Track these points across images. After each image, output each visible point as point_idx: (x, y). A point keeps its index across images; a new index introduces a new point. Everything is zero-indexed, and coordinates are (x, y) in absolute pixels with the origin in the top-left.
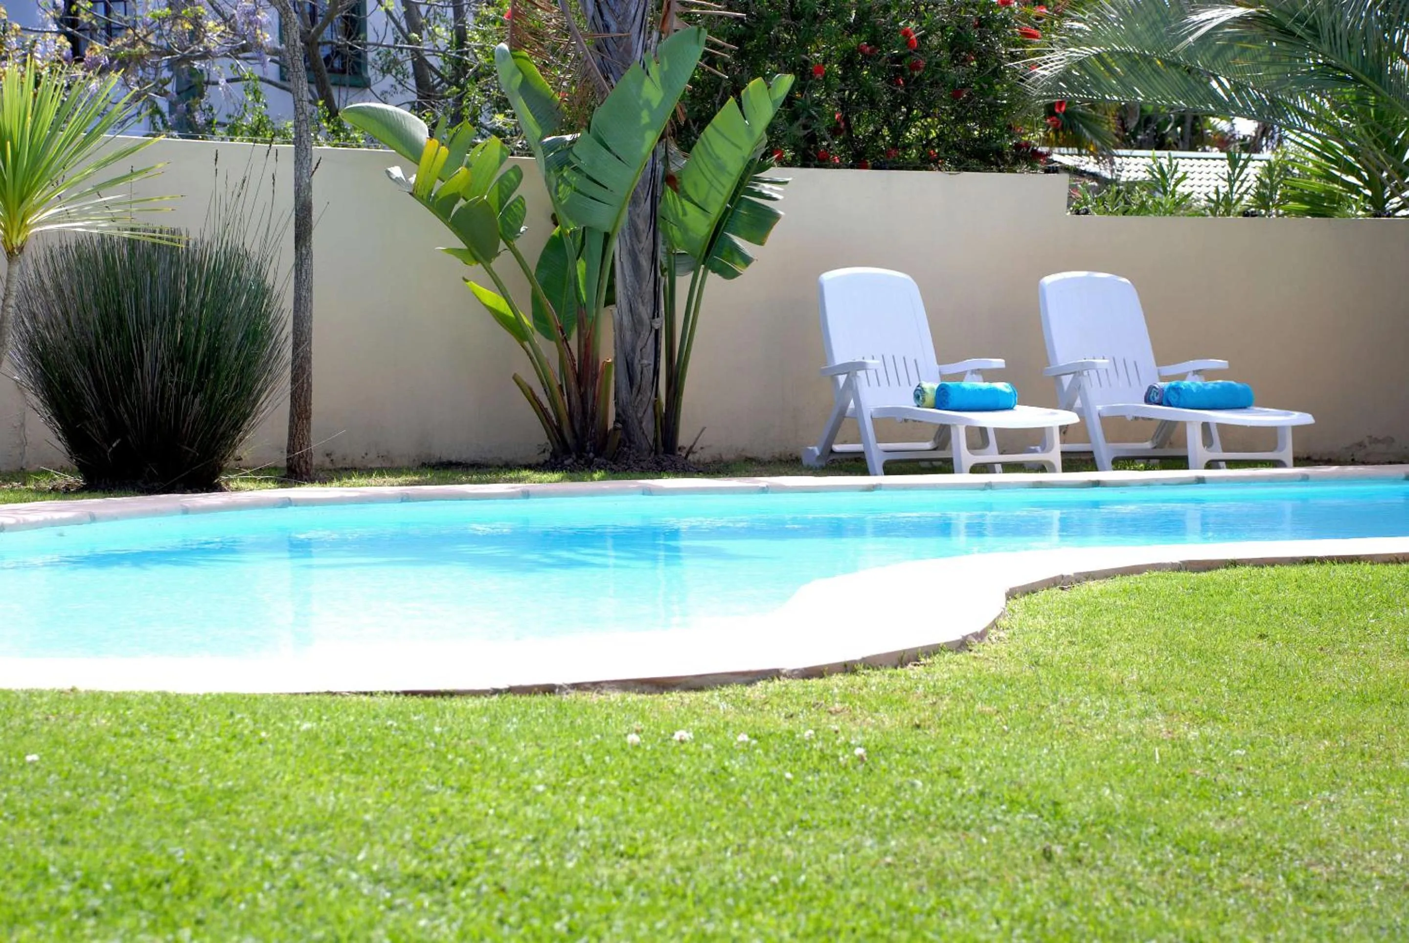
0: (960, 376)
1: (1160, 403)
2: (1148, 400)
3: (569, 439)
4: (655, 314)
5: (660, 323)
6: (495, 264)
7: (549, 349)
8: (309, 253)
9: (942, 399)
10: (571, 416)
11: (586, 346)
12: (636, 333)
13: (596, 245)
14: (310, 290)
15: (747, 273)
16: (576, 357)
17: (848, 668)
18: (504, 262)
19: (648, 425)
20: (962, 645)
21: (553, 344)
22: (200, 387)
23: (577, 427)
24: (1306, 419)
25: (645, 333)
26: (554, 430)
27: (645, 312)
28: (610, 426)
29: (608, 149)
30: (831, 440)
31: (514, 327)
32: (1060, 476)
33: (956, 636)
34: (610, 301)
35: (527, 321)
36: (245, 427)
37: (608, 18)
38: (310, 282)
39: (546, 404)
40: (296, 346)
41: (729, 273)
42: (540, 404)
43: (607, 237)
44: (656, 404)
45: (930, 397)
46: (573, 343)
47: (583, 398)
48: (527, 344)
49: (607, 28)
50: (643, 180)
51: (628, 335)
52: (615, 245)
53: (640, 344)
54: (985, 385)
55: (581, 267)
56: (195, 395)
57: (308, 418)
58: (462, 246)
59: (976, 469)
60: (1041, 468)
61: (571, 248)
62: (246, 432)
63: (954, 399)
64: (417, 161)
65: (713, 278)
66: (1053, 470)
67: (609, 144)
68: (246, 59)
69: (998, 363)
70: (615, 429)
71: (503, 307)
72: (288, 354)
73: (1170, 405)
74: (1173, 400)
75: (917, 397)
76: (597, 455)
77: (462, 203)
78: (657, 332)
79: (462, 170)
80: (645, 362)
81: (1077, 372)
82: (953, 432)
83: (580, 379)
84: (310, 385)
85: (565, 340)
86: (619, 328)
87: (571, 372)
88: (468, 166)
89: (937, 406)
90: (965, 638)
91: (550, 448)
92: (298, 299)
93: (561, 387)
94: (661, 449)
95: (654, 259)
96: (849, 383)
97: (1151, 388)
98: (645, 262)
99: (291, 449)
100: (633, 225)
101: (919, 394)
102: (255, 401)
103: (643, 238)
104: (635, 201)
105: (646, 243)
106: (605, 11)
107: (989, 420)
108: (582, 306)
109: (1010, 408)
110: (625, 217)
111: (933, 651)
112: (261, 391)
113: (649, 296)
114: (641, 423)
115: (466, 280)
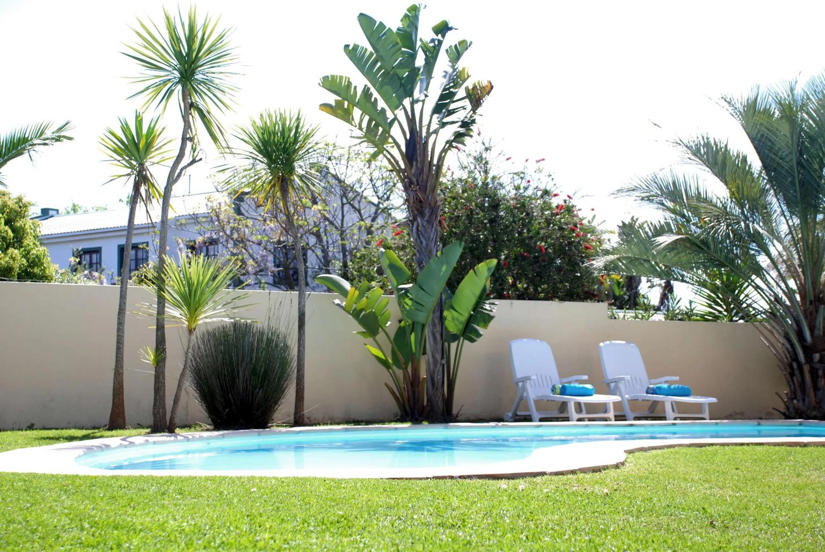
0: (570, 382)
1: (653, 394)
2: (647, 393)
3: (408, 410)
4: (442, 358)
5: (444, 361)
6: (378, 337)
7: (399, 373)
8: (304, 332)
9: (563, 391)
10: (409, 400)
11: (415, 371)
12: (435, 365)
13: (419, 328)
14: (304, 348)
15: (480, 340)
16: (410, 374)
17: (573, 472)
18: (381, 336)
19: (440, 404)
20: (617, 466)
21: (401, 371)
22: (262, 386)
23: (411, 404)
24: (714, 400)
25: (439, 366)
26: (401, 405)
27: (438, 356)
28: (425, 404)
29: (424, 290)
30: (516, 410)
31: (384, 363)
32: (613, 422)
33: (614, 462)
34: (424, 353)
35: (390, 361)
36: (279, 403)
37: (422, 239)
38: (304, 345)
39: (398, 395)
40: (298, 371)
41: (472, 340)
42: (396, 395)
43: (423, 326)
44: (443, 394)
45: (558, 391)
46: (409, 369)
47: (414, 393)
48: (390, 370)
49: (421, 243)
50: (437, 305)
51: (432, 366)
52: (426, 331)
53: (437, 370)
54: (581, 386)
55: (413, 337)
56: (260, 389)
57: (303, 401)
58: (364, 330)
59: (579, 420)
60: (606, 419)
61: (408, 331)
62: (279, 406)
63: (568, 391)
64: (346, 297)
65: (466, 342)
66: (611, 420)
67: (424, 288)
68: (261, 275)
69: (586, 377)
70: (427, 405)
71: (380, 355)
72: (295, 375)
73: (657, 394)
74: (658, 392)
75: (553, 391)
76: (420, 416)
77: (364, 313)
78: (443, 365)
79: (364, 299)
80: (439, 377)
81: (616, 381)
82: (569, 404)
83: (412, 384)
84: (304, 387)
85: (406, 368)
86: (428, 363)
87: (408, 381)
88: (367, 297)
89: (561, 394)
90: (618, 464)
91: (400, 413)
92: (299, 351)
93: (404, 388)
94: (446, 414)
95: (442, 336)
96: (523, 385)
97: (648, 388)
98: (438, 336)
99: (296, 414)
100: (433, 321)
101: (553, 389)
102: (283, 392)
103: (437, 326)
104: (434, 312)
105: (438, 328)
106: (421, 236)
107: (582, 399)
108: (413, 354)
109: (592, 395)
110: (430, 319)
111: (605, 468)
112: (285, 389)
113: (440, 351)
114: (437, 402)
115: (365, 345)
